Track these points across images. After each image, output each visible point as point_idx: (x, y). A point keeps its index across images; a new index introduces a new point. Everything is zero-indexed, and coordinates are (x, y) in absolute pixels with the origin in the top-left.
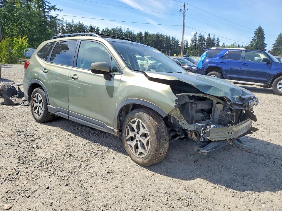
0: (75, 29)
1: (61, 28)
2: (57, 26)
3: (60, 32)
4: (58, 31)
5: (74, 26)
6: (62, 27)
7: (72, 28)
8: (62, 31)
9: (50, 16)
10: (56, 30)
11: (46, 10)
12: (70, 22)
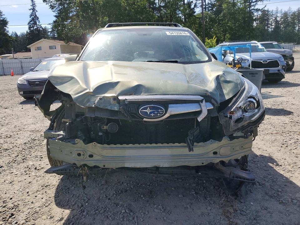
0: (292, 18)
1: (274, 20)
2: (269, 18)
3: (273, 25)
4: (270, 24)
5: (292, 15)
6: (276, 18)
7: (288, 17)
8: (275, 24)
9: (256, 9)
10: (268, 24)
11: (252, 4)
12: (286, 11)
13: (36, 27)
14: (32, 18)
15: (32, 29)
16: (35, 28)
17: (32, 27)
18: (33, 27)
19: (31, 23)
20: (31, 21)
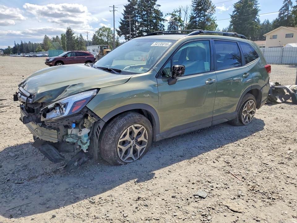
13: (287, 14)
14: (285, 3)
15: (282, 15)
16: (285, 14)
17: (282, 14)
18: (284, 13)
19: (283, 9)
20: (283, 8)
